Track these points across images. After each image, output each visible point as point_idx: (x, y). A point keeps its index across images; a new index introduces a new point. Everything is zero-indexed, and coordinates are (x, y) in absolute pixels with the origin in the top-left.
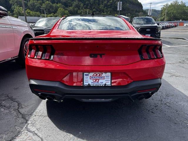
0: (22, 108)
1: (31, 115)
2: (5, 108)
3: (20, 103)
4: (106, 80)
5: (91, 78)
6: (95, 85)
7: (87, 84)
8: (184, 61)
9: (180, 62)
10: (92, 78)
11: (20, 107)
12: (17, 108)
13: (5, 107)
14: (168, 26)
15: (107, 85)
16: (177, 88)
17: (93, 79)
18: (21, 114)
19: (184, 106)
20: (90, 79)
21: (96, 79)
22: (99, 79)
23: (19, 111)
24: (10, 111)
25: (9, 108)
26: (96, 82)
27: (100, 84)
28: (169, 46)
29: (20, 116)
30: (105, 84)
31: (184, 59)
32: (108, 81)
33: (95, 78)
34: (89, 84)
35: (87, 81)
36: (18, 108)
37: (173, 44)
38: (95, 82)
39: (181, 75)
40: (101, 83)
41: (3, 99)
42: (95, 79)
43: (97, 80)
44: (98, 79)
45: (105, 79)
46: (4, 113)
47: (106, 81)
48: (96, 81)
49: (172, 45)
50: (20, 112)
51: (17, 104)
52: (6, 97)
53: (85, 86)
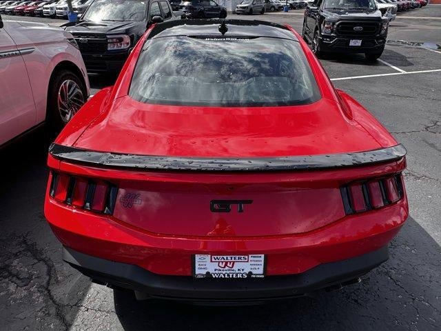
0: (58, 282)
1: (77, 306)
2: (18, 281)
3: (53, 266)
4: (253, 263)
5: (213, 260)
6: (224, 275)
7: (204, 272)
8: (435, 124)
9: (427, 128)
10: (217, 260)
11: (52, 281)
12: (44, 283)
13: (19, 278)
14: (404, 4)
15: (254, 276)
16: (416, 219)
17: (219, 262)
18: (54, 302)
19: (431, 281)
20: (211, 261)
21: (226, 263)
22: (234, 262)
23: (49, 291)
24: (31, 294)
25: (27, 281)
26: (227, 268)
27: (237, 272)
28: (404, 72)
29: (53, 311)
30: (250, 273)
31: (436, 118)
32: (257, 267)
33: (223, 260)
34: (208, 273)
35: (203, 267)
36: (48, 283)
37: (412, 64)
38: (224, 267)
39: (427, 174)
40: (239, 270)
41: (14, 251)
42: (222, 262)
43: (228, 265)
44: (230, 262)
45: (250, 263)
46: (15, 300)
47: (253, 267)
48: (226, 265)
49: (410, 67)
50: (52, 298)
51: (45, 268)
52: (20, 244)
53: (199, 277)
